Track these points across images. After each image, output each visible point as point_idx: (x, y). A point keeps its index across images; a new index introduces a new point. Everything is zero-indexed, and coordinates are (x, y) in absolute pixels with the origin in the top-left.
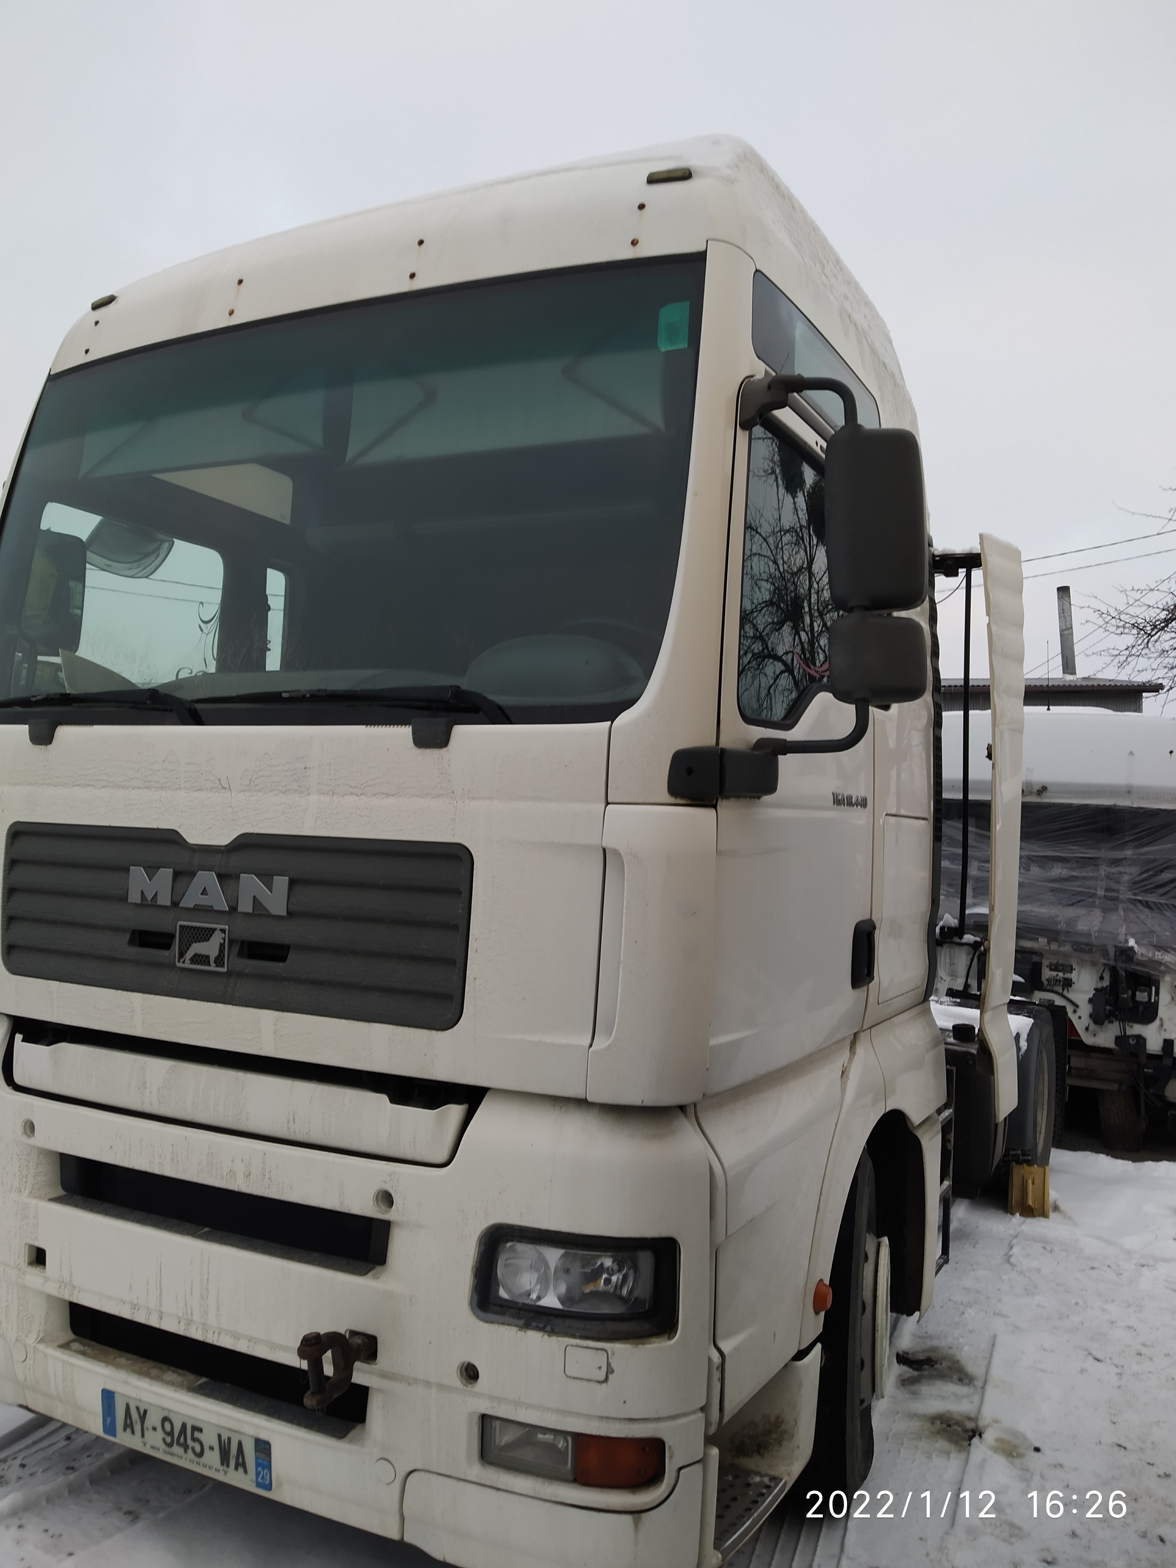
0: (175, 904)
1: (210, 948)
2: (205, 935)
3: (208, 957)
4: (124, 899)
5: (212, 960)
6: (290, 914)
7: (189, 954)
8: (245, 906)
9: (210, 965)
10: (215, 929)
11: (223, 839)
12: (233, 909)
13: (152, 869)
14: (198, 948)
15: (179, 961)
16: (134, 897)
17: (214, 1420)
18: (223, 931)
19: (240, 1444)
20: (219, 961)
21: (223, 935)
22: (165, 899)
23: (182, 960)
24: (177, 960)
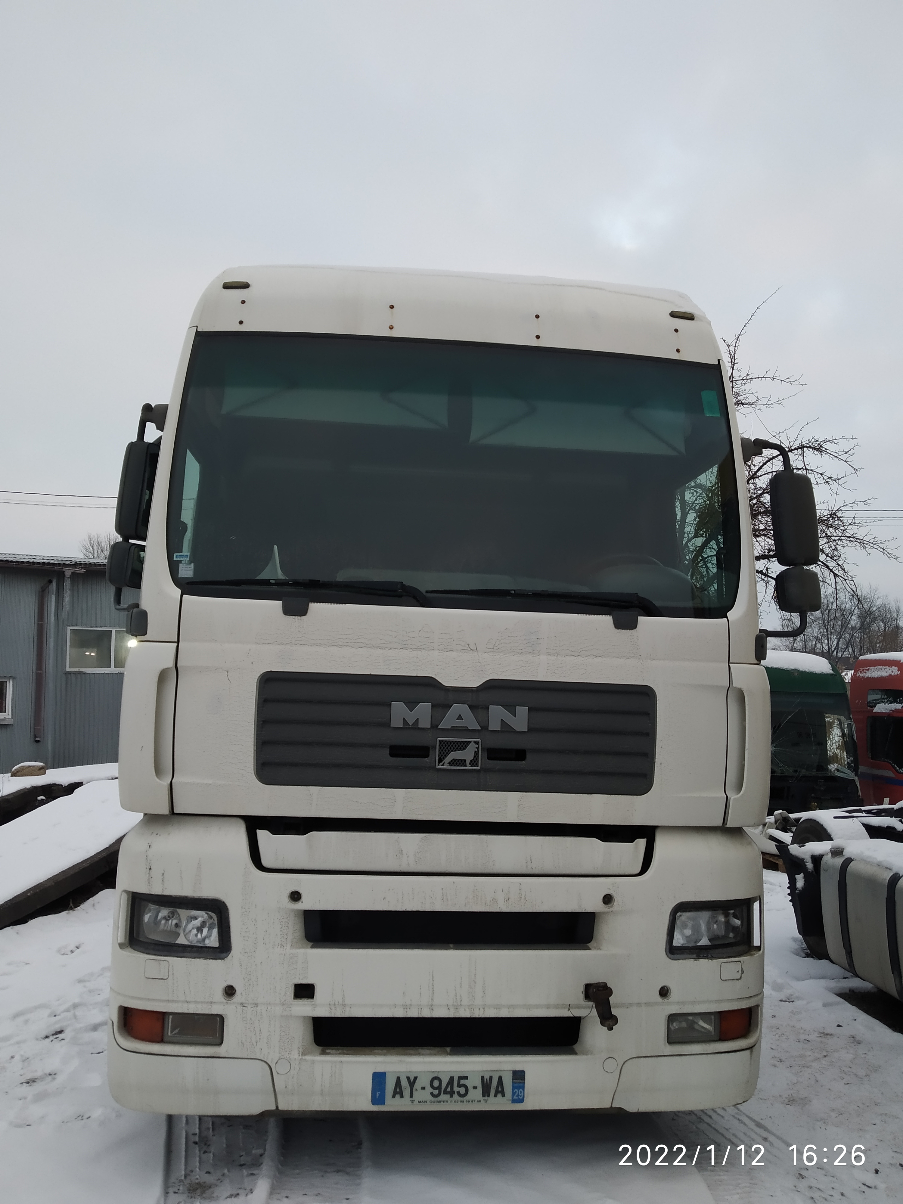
0: (434, 726)
1: (467, 755)
2: (463, 746)
3: (465, 761)
4: (387, 724)
5: (468, 762)
6: (530, 729)
7: (448, 759)
8: (495, 725)
9: (466, 766)
10: (471, 742)
11: (475, 683)
12: (485, 728)
13: (411, 704)
14: (454, 755)
15: (438, 765)
16: (396, 722)
17: (478, 1068)
18: (477, 743)
19: (500, 1078)
20: (474, 763)
21: (477, 746)
22: (425, 723)
23: (441, 764)
24: (437, 764)
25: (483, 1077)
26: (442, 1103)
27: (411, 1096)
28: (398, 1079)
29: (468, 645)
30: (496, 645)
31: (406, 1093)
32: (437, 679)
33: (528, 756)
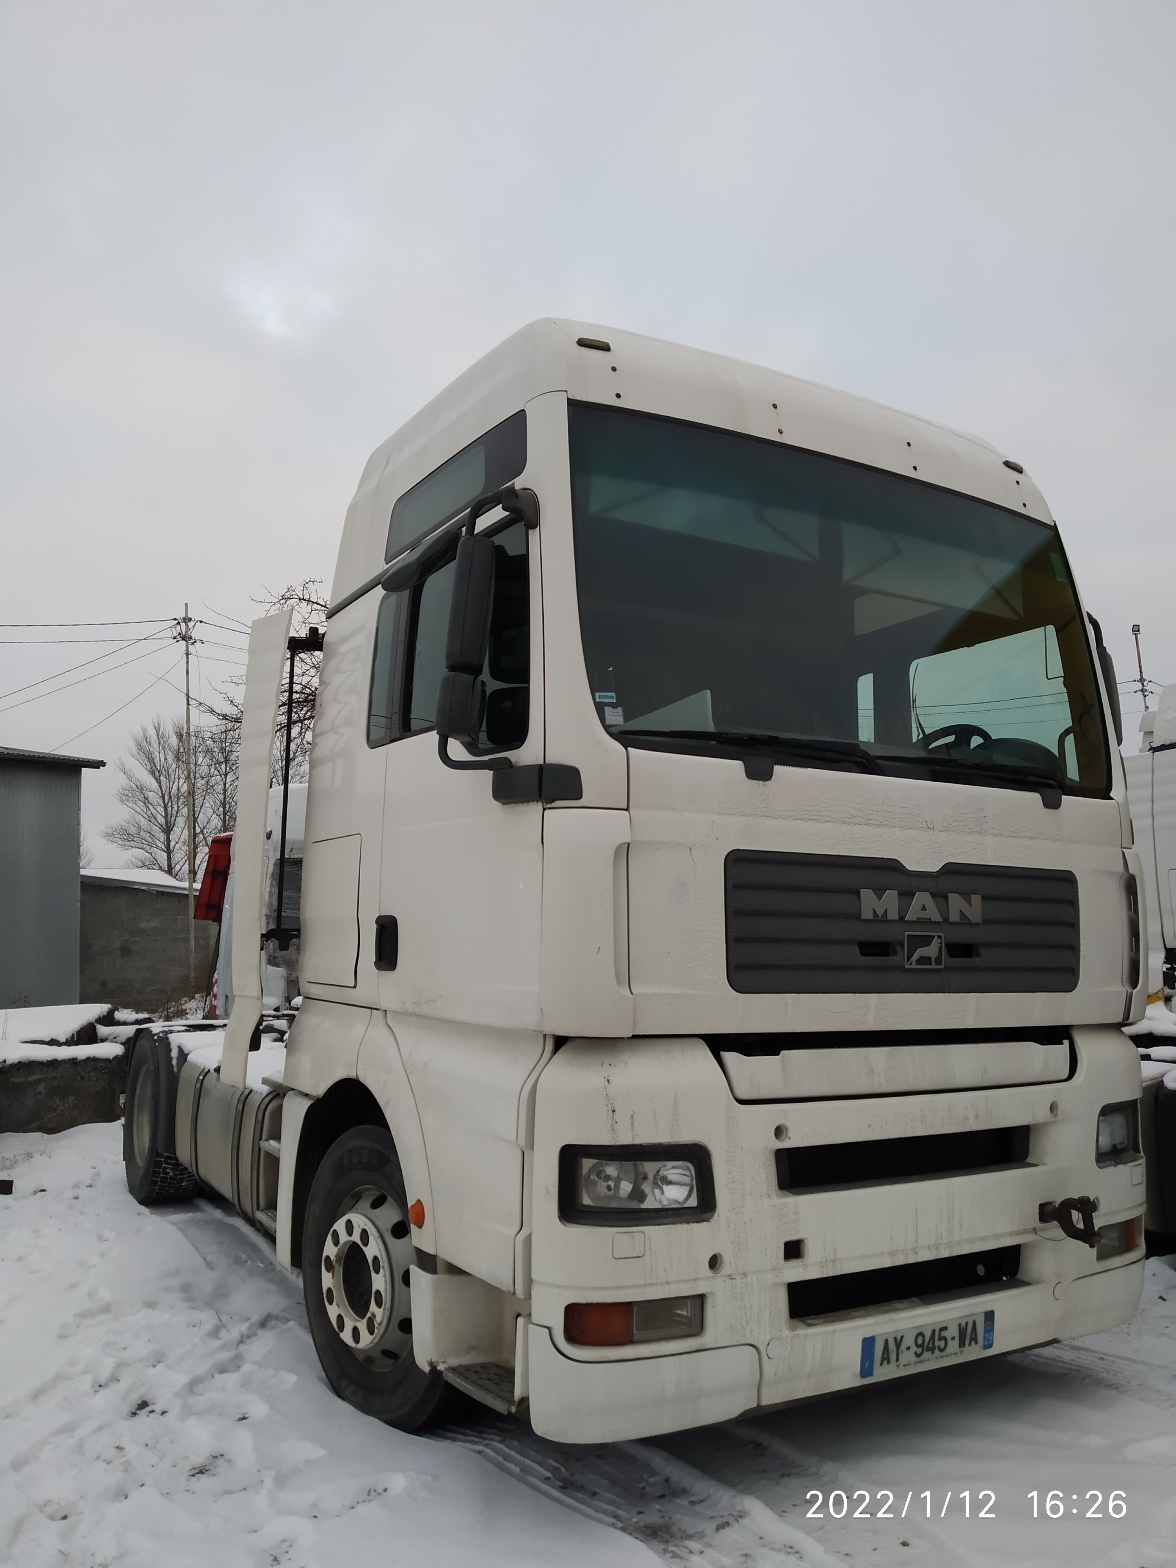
0: (902, 918)
1: (931, 951)
2: (926, 941)
3: (930, 958)
4: (858, 917)
5: (933, 960)
6: (983, 922)
7: (915, 957)
8: (954, 917)
9: (931, 964)
10: (934, 937)
11: (934, 867)
12: (946, 920)
13: (879, 892)
14: (920, 952)
15: (907, 965)
16: (867, 914)
17: (955, 1315)
18: (940, 937)
19: (974, 1323)
20: (938, 961)
21: (940, 940)
22: (893, 915)
23: (909, 962)
24: (906, 963)
25: (960, 1325)
26: (924, 1362)
27: (897, 1360)
28: (886, 1341)
29: (926, 822)
30: (951, 822)
31: (893, 1357)
32: (901, 861)
33: (983, 951)
